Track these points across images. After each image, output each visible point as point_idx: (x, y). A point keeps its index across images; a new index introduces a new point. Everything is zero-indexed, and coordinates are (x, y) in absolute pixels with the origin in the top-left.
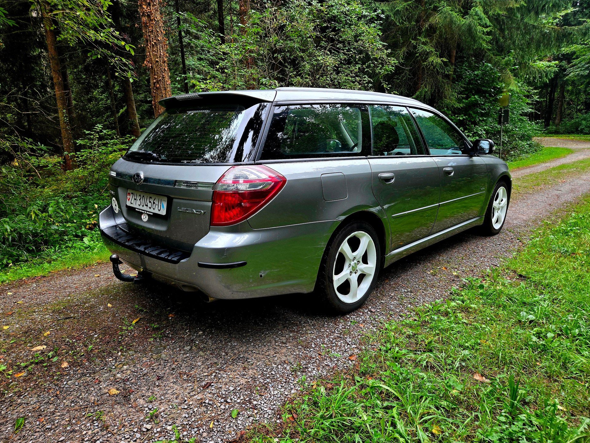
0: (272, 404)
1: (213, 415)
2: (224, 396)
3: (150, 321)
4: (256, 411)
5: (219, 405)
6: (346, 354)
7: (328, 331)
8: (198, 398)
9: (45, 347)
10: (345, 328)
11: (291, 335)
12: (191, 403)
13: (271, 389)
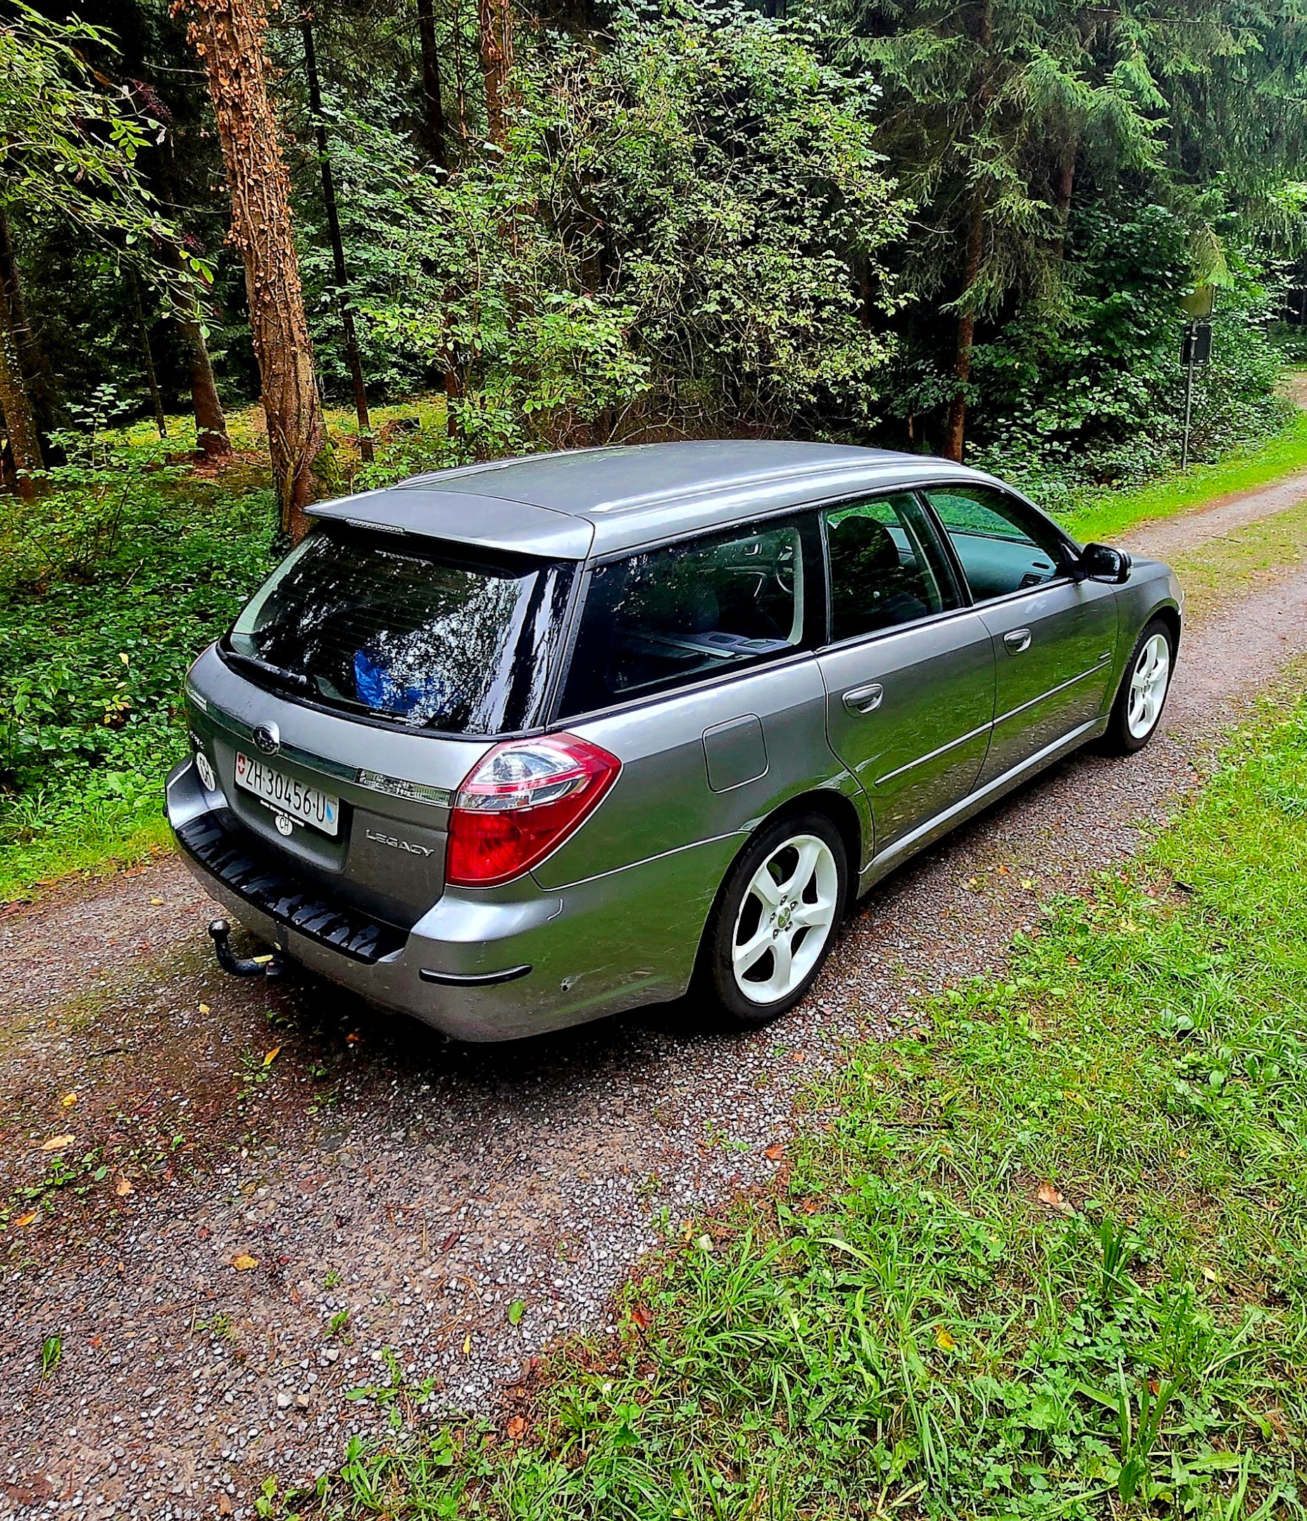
0: (596, 1284)
1: (469, 1318)
2: (490, 1268)
3: (306, 1058)
4: (561, 1305)
5: (480, 1291)
6: (761, 1143)
7: (720, 1076)
8: (433, 1276)
9: (71, 1138)
10: (759, 1067)
11: (635, 1090)
12: (418, 1290)
13: (594, 1245)
